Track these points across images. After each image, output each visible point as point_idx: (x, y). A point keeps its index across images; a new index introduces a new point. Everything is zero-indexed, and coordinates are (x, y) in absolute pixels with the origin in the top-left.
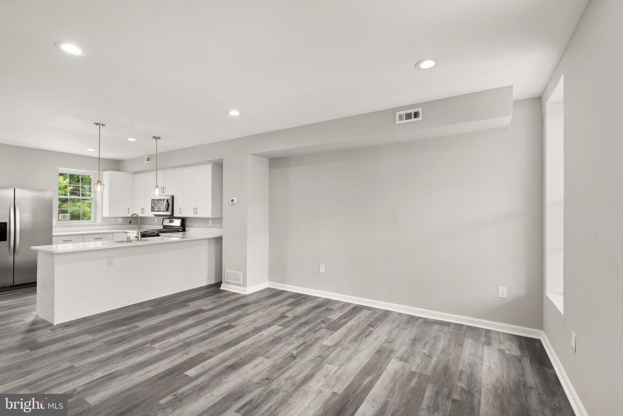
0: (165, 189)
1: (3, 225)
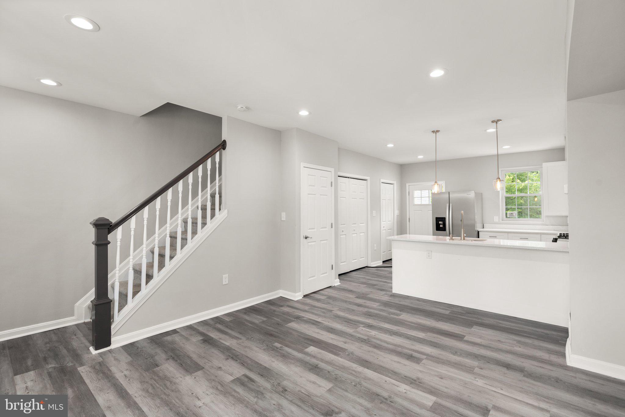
1: (443, 219)
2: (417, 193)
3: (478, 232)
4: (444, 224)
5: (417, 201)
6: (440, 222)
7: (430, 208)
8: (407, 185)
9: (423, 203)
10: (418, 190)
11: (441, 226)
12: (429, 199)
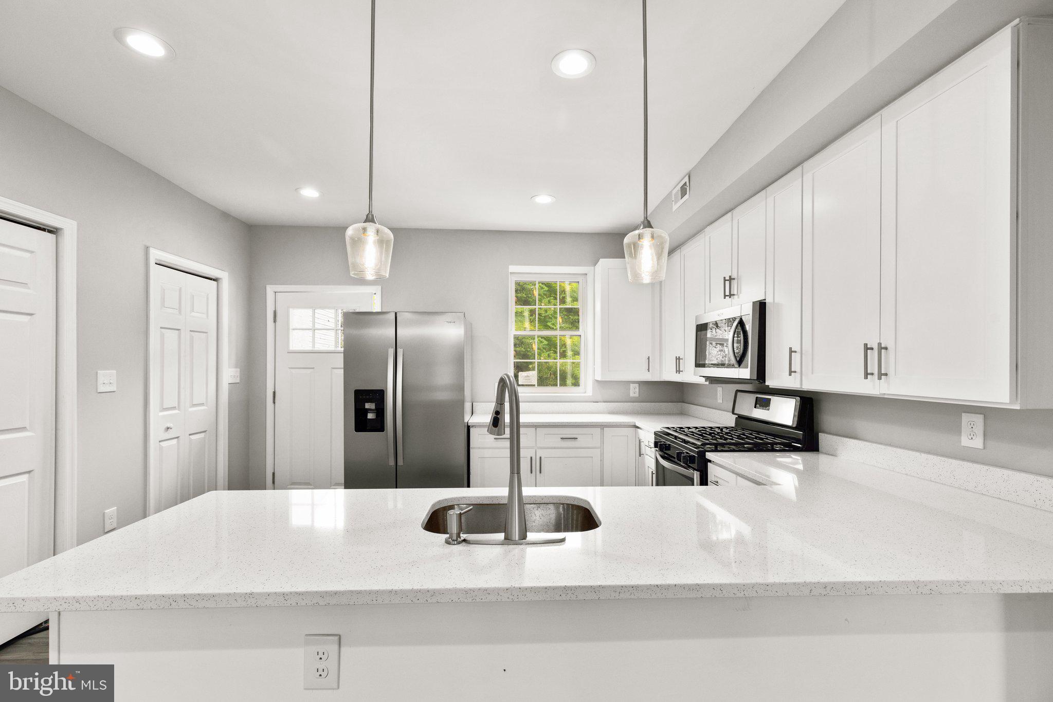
0: (734, 283)
1: (378, 396)
2: (299, 317)
3: (468, 428)
4: (380, 411)
5: (299, 341)
6: (367, 406)
7: (339, 361)
8: (270, 290)
9: (319, 347)
10: (305, 307)
11: (370, 416)
12: (336, 334)
